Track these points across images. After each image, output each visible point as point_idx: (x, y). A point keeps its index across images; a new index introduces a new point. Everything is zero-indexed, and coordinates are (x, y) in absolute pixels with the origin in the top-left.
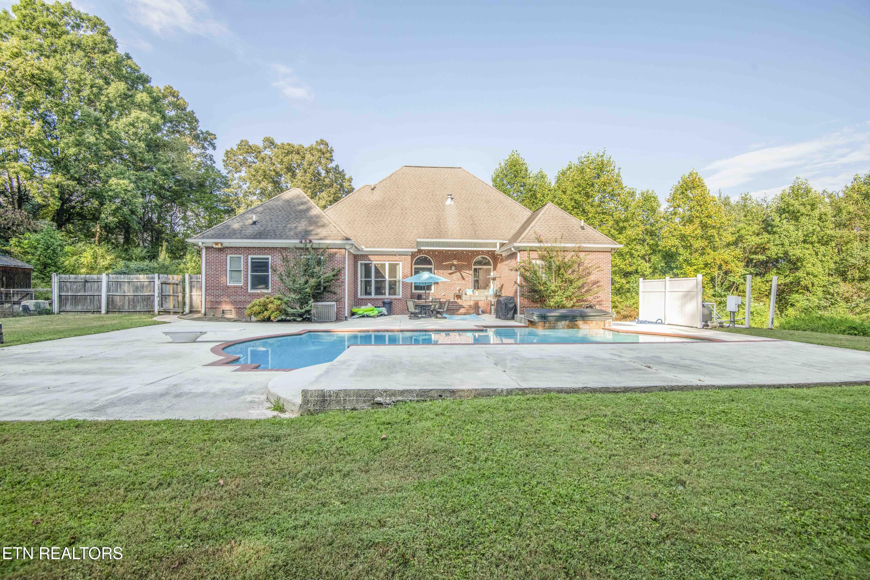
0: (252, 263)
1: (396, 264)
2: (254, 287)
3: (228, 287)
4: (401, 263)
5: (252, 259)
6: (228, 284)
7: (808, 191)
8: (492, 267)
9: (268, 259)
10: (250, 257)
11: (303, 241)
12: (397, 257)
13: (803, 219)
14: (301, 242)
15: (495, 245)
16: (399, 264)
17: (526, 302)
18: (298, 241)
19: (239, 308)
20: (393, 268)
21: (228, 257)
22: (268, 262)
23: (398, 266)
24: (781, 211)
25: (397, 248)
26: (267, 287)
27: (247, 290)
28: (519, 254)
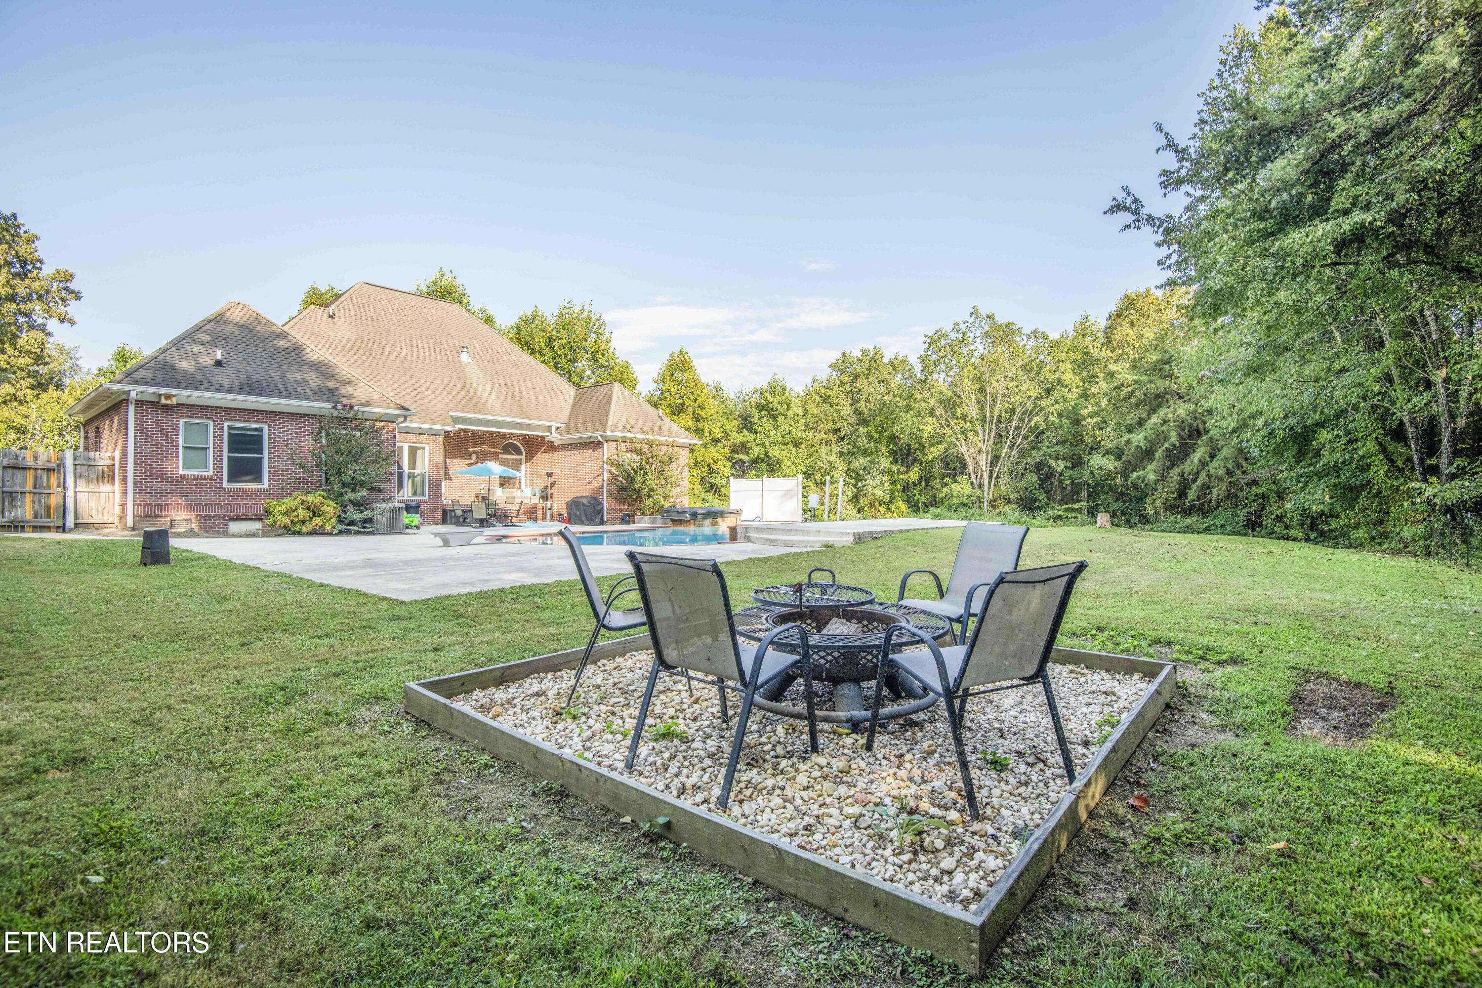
0: (230, 435)
1: (417, 448)
2: (232, 478)
3: (183, 478)
4: (427, 447)
5: (230, 428)
6: (181, 472)
7: (783, 390)
8: (523, 457)
9: (261, 430)
10: (226, 425)
11: (339, 406)
12: (422, 438)
13: (781, 419)
14: (335, 407)
15: (549, 429)
16: (423, 448)
18: (329, 405)
19: (206, 516)
20: (413, 452)
21: (182, 422)
22: (261, 437)
23: (419, 452)
24: (761, 407)
25: (425, 423)
26: (259, 478)
27: (221, 483)
28: (605, 445)
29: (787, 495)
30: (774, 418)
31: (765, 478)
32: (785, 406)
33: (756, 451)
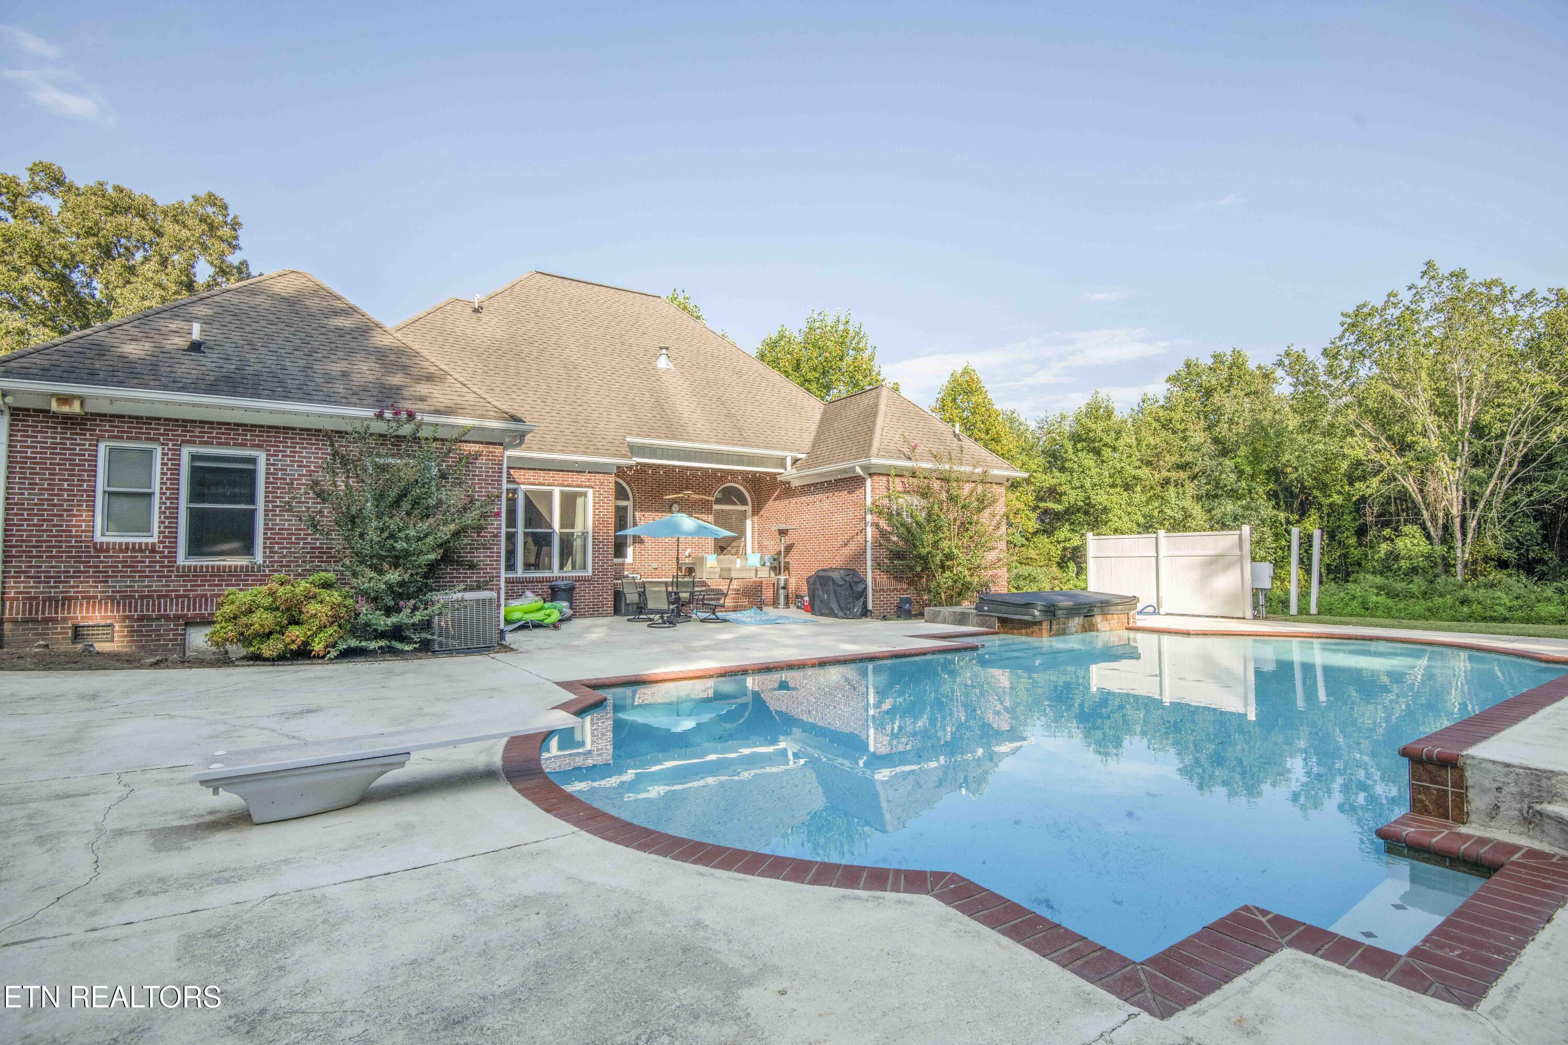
0: (194, 470)
1: (575, 495)
2: (197, 546)
3: (101, 549)
4: (590, 492)
5: (194, 457)
6: (99, 538)
8: (749, 508)
9: (253, 461)
10: (186, 452)
11: (388, 415)
12: (584, 478)
13: (1107, 452)
14: (380, 416)
15: (782, 462)
16: (584, 494)
17: (884, 579)
18: (370, 413)
19: (141, 619)
20: (569, 502)
21: (102, 448)
22: (252, 474)
23: (580, 501)
24: (1076, 438)
25: (585, 453)
26: (248, 549)
27: (173, 556)
28: (869, 482)
29: (1216, 562)
30: (1097, 452)
31: (1162, 533)
32: (1113, 435)
33: (1073, 497)
